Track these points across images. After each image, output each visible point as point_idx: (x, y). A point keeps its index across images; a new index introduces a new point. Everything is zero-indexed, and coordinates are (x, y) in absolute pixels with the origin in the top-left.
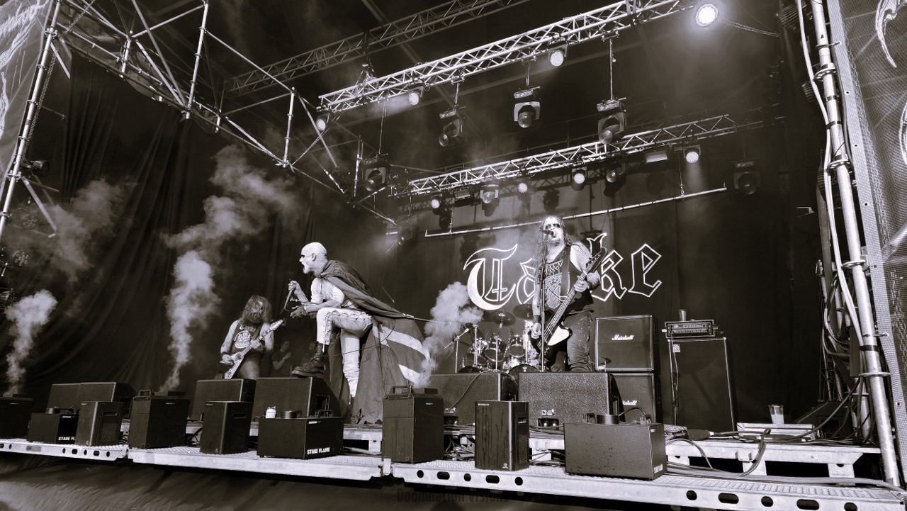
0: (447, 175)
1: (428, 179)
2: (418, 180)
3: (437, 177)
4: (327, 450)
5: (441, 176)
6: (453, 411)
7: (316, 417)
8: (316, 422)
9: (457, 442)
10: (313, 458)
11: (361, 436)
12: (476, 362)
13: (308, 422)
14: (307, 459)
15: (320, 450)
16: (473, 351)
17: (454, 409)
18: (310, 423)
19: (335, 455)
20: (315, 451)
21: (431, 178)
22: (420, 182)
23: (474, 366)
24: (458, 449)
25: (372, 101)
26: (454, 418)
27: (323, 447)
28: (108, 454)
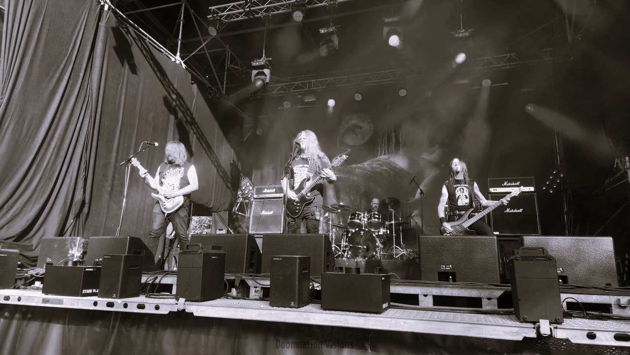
0: (297, 83)
1: (281, 85)
21: (283, 84)
25: (256, 16)
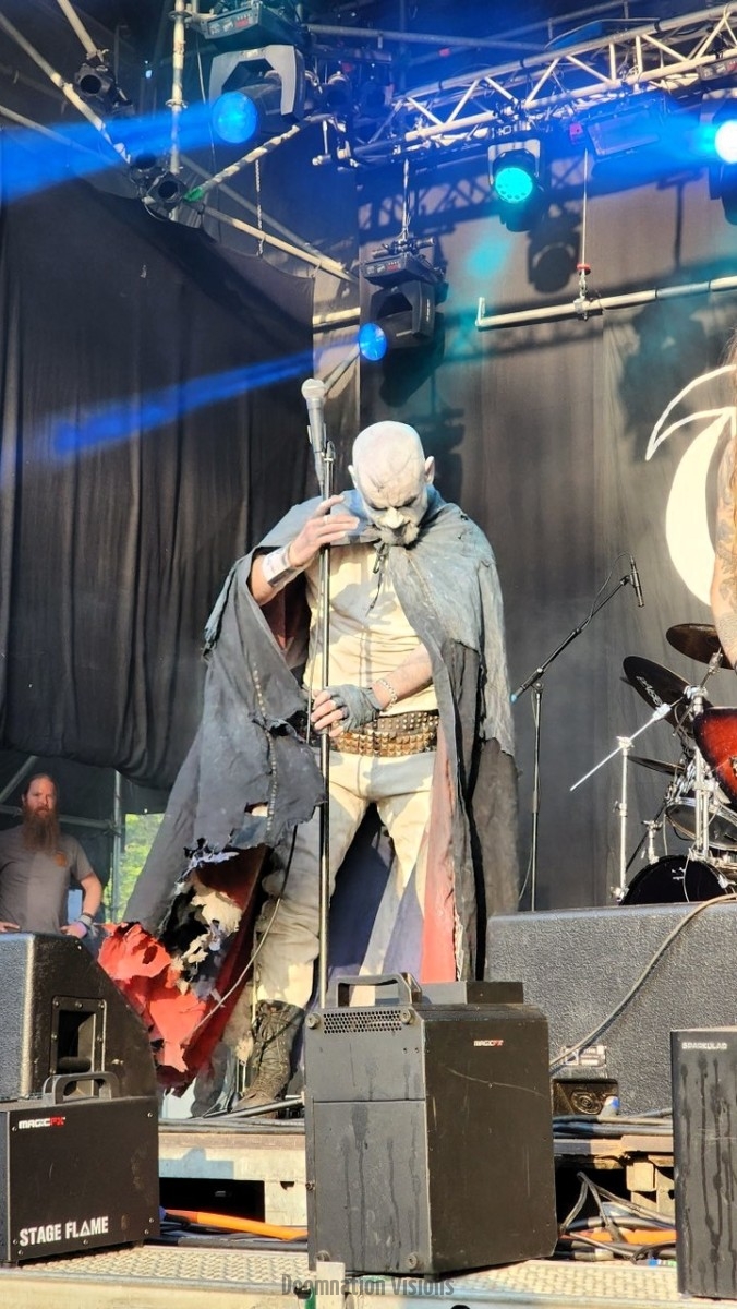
0: (555, 58)
2: (434, 88)
3: (515, 66)
4: (99, 1226)
5: (529, 62)
6: (593, 1061)
7: (48, 1101)
8: (45, 1123)
9: (615, 1182)
10: (46, 1260)
11: (230, 1164)
12: (702, 838)
13: (14, 1122)
14: (22, 1264)
15: (71, 1227)
16: (691, 794)
17: (601, 1049)
18: (23, 1125)
19: (129, 1246)
20: (49, 1234)
21: (488, 75)
22: (444, 93)
23: (693, 856)
24: (614, 1209)
26: (600, 1087)
27: (82, 1216)
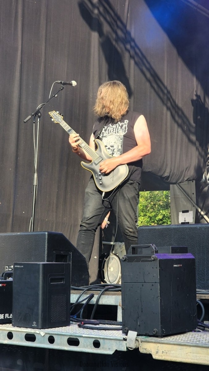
28: (97, 344)
